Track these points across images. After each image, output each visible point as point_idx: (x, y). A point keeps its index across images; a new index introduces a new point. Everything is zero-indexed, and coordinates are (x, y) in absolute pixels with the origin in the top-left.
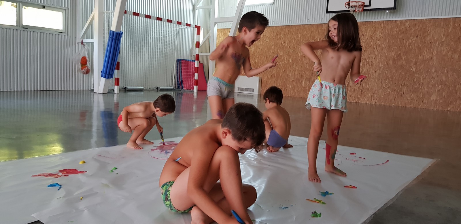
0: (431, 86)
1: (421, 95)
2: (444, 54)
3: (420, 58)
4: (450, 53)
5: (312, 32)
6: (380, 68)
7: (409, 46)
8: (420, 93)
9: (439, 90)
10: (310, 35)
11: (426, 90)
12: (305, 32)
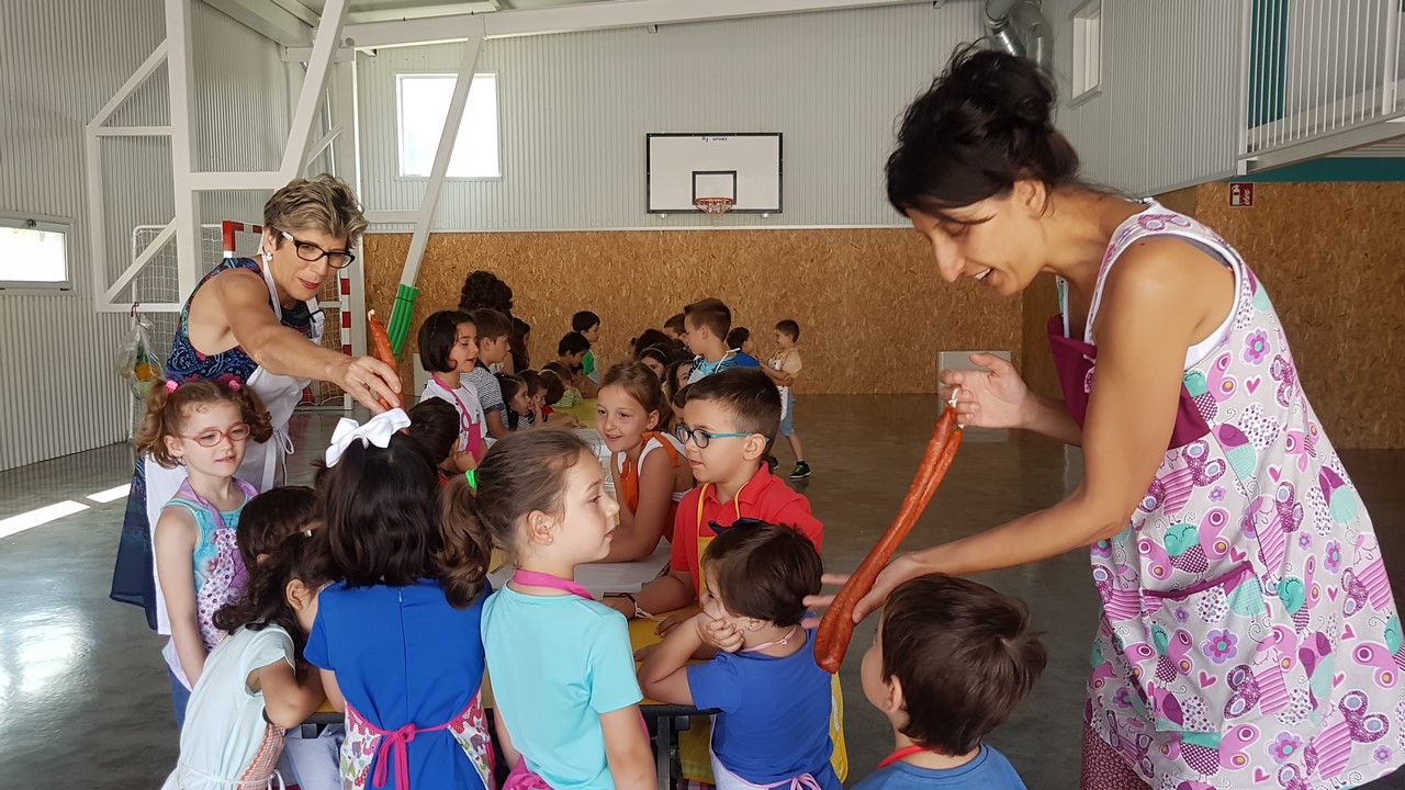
0: (843, 352)
1: (829, 369)
2: (858, 292)
3: (820, 300)
4: (868, 291)
5: (603, 249)
6: (752, 322)
7: (800, 278)
8: (827, 366)
9: (857, 359)
10: (599, 253)
11: (836, 358)
12: (587, 247)
